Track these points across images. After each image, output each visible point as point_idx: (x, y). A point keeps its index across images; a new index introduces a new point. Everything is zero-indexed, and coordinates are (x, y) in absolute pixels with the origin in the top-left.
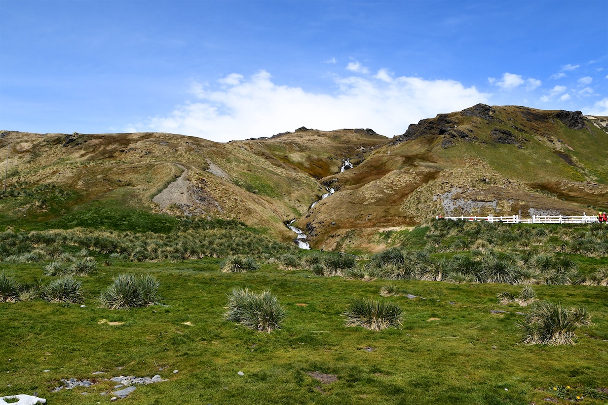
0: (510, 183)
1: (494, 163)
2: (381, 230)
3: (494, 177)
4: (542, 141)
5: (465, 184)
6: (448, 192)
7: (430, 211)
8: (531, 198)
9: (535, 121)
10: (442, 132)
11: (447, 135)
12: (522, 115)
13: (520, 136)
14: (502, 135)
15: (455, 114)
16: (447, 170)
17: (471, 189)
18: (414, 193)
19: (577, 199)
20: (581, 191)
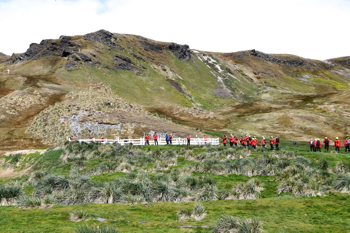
0: (132, 107)
1: (116, 87)
2: (8, 154)
3: (117, 101)
4: (157, 70)
5: (91, 107)
6: (75, 114)
7: (58, 134)
8: (151, 121)
9: (151, 50)
10: (66, 54)
11: (70, 58)
12: (140, 44)
13: (139, 63)
14: (122, 62)
15: (79, 37)
16: (72, 93)
17: (97, 112)
18: (40, 115)
19: (187, 123)
20: (190, 115)
